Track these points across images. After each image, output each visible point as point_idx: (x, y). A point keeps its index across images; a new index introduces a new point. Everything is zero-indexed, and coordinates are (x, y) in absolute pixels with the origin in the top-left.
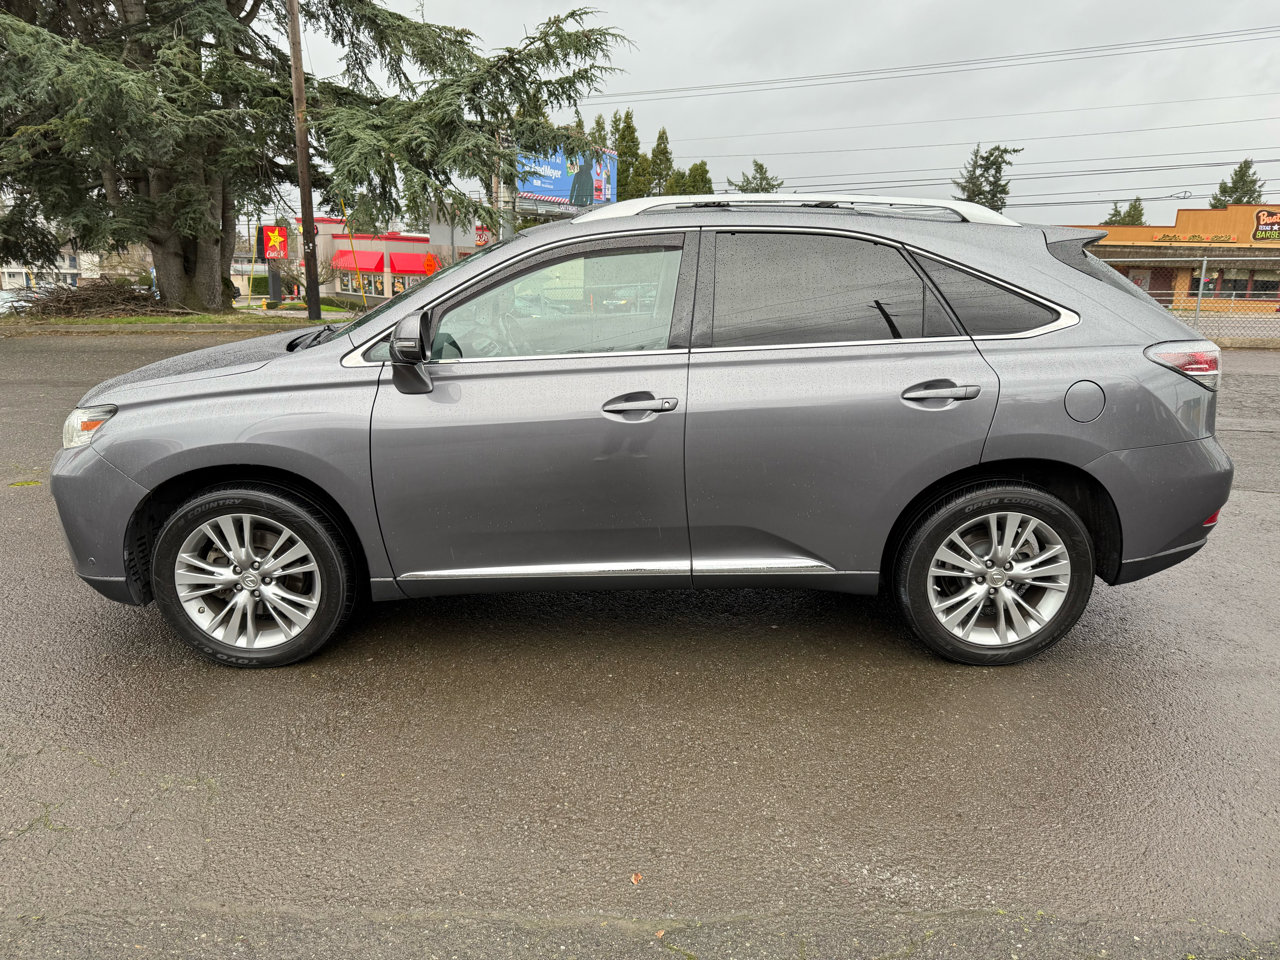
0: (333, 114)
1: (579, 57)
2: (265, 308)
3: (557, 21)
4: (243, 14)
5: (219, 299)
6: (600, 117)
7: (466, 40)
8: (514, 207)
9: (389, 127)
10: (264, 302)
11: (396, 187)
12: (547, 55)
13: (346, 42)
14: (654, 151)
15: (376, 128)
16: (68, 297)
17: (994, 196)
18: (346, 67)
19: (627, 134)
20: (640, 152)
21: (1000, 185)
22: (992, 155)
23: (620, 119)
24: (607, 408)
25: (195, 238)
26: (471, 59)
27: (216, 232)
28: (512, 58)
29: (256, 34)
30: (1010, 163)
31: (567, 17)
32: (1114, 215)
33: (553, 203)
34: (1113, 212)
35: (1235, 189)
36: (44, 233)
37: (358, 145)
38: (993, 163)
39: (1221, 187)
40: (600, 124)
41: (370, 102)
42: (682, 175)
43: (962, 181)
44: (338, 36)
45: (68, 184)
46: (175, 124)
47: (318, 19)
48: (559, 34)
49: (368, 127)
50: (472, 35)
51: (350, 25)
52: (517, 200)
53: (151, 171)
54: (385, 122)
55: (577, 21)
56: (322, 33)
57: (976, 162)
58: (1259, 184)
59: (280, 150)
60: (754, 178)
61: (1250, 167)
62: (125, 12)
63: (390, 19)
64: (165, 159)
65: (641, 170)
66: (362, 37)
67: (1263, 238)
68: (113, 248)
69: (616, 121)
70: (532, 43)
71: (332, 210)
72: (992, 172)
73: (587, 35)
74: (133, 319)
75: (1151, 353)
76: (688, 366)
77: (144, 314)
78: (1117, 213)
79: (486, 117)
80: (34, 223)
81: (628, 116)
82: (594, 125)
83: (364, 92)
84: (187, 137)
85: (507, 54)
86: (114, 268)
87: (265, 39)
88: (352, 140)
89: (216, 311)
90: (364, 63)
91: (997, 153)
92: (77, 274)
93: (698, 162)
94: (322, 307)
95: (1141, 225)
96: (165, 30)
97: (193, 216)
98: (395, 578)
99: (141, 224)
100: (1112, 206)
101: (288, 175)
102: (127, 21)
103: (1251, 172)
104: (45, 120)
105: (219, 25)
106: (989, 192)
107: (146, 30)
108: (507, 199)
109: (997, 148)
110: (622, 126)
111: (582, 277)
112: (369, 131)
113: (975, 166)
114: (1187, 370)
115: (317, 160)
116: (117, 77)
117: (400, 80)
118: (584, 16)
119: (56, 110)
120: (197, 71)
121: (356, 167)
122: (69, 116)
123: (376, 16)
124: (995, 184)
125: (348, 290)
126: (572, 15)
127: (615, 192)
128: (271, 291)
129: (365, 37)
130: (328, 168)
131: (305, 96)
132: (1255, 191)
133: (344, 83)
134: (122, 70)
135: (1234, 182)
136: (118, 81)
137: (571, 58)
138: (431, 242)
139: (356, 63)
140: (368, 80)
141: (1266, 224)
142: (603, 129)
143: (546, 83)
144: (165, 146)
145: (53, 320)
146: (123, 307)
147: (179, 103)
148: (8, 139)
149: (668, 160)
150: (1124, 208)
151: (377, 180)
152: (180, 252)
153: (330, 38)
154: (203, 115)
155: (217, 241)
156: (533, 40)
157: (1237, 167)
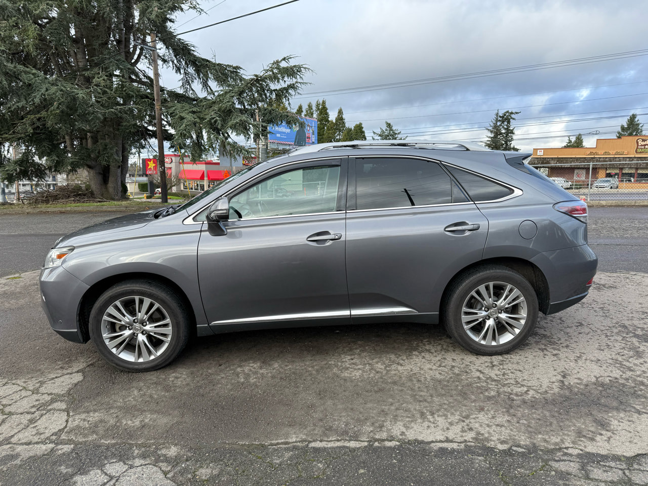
0: (173, 107)
1: (289, 78)
2: (145, 198)
3: (278, 62)
4: (133, 61)
5: (120, 194)
6: (310, 103)
7: (238, 71)
8: (267, 147)
9: (200, 112)
10: (145, 195)
11: (203, 140)
12: (274, 78)
13: (182, 73)
14: (336, 119)
15: (194, 112)
16: (47, 195)
17: (507, 135)
18: (182, 84)
19: (323, 110)
20: (330, 119)
21: (510, 130)
22: (505, 115)
23: (319, 104)
24: (309, 239)
25: (109, 166)
26: (241, 79)
27: (118, 162)
28: (257, 79)
29: (139, 70)
30: (514, 119)
31: (282, 60)
32: (569, 143)
33: (286, 144)
34: (568, 141)
35: (628, 128)
36: (39, 165)
37: (185, 121)
38: (506, 119)
39: (621, 128)
40: (310, 107)
41: (194, 100)
42: (350, 130)
43: (491, 128)
44: (178, 70)
45: (49, 142)
46: (100, 112)
47: (168, 63)
48: (278, 68)
49: (190, 112)
50: (241, 68)
51: (184, 65)
52: (269, 144)
53: (88, 134)
54: (198, 110)
55: (286, 62)
56: (171, 68)
57: (497, 119)
58: (641, 125)
59: (150, 123)
60: (386, 130)
61: (635, 118)
62: (77, 62)
63: (202, 62)
64: (94, 129)
65: (330, 128)
66: (189, 70)
67: (640, 152)
68: (71, 171)
69: (318, 105)
70: (266, 72)
71: (175, 151)
72: (506, 123)
73: (292, 68)
74: (78, 204)
75: (557, 206)
76: (346, 218)
77: (84, 202)
78: (570, 142)
79: (246, 107)
80: (33, 160)
81: (324, 102)
82: (307, 107)
83: (191, 96)
84: (105, 118)
85: (255, 77)
86: (74, 180)
87: (143, 72)
88: (182, 118)
89: (118, 200)
90: (190, 82)
91: (507, 114)
92: (56, 184)
93: (358, 123)
94: (168, 197)
95: (582, 147)
96: (96, 70)
97: (107, 155)
98: (209, 325)
99: (83, 159)
100: (567, 138)
101: (154, 135)
102: (78, 66)
103: (636, 120)
104: (39, 112)
105: (121, 66)
106: (504, 133)
107: (88, 70)
108: (264, 144)
109: (508, 112)
110: (320, 107)
111: (302, 180)
112: (190, 114)
113: (497, 121)
114: (573, 214)
115: (167, 127)
116: (73, 92)
117: (207, 89)
118: (289, 60)
119: (44, 107)
120: (110, 88)
121: (184, 131)
122: (50, 110)
123: (196, 60)
124: (507, 129)
125: (187, 189)
126: (284, 59)
127: (317, 139)
128: (149, 190)
129: (191, 70)
130: (172, 131)
131: (161, 98)
132: (639, 128)
133: (181, 91)
134: (75, 89)
135: (628, 125)
136: (74, 94)
137: (286, 79)
138: (220, 165)
139: (187, 82)
140: (192, 90)
141: (642, 145)
142: (312, 109)
143: (274, 90)
144: (94, 123)
145: (39, 206)
146: (73, 199)
147: (101, 103)
148: (21, 121)
149: (344, 123)
150: (573, 139)
151: (194, 137)
152: (102, 173)
153: (174, 71)
154: (113, 108)
155: (119, 167)
156: (267, 71)
157: (629, 118)
